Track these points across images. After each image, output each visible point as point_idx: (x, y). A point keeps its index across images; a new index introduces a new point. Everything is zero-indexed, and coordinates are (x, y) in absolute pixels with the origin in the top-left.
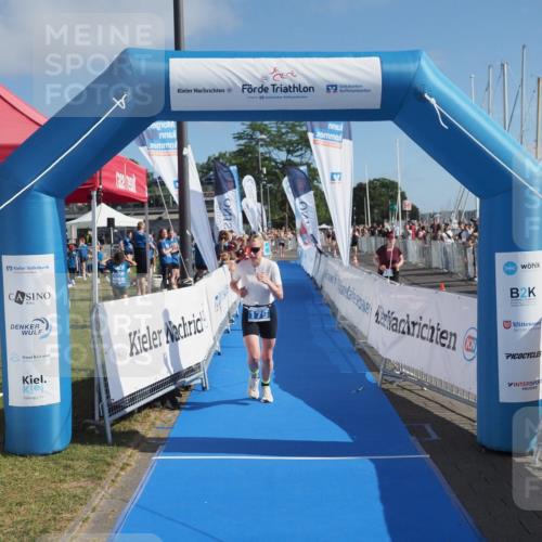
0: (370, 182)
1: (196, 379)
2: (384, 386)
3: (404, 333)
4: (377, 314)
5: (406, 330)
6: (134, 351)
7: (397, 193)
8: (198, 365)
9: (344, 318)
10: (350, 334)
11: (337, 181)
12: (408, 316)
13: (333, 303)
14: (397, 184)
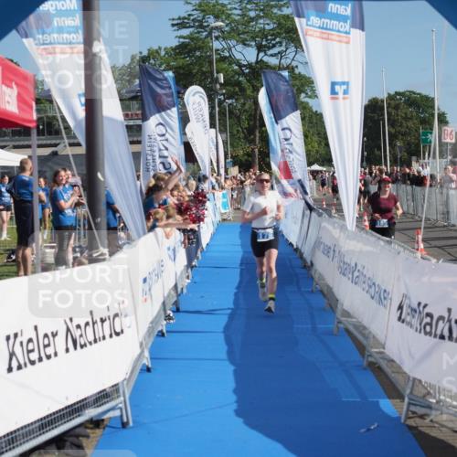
0: (390, 97)
1: (113, 409)
2: (411, 422)
3: (442, 337)
4: (400, 307)
5: (446, 333)
6: (15, 364)
7: (433, 115)
8: (116, 387)
9: (347, 314)
10: (358, 340)
11: (341, 95)
12: (449, 310)
13: (330, 289)
14: (433, 99)
